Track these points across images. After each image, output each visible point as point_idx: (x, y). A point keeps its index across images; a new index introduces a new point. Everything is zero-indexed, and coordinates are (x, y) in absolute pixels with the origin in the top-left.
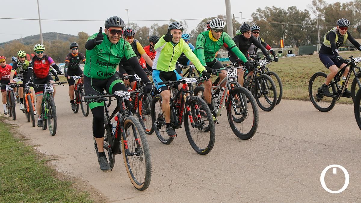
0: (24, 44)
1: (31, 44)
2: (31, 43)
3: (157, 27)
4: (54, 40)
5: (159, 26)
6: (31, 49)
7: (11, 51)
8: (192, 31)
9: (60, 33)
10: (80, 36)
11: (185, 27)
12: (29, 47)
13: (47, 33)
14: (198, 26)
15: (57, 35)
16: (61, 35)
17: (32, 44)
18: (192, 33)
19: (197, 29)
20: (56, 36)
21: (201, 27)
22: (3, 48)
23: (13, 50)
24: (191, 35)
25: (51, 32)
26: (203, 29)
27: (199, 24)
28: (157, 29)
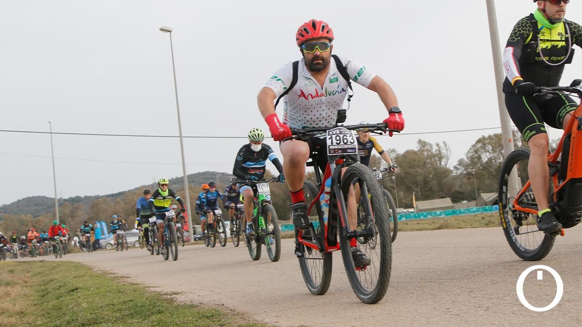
3: (395, 156)
5: (399, 154)
8: (459, 162)
9: (222, 173)
11: (446, 154)
13: (199, 174)
14: (469, 152)
15: (217, 176)
16: (224, 176)
18: (459, 165)
19: (468, 158)
20: (216, 178)
21: (476, 152)
22: (122, 200)
24: (458, 169)
25: (207, 172)
26: (479, 155)
27: (471, 146)
28: (394, 158)
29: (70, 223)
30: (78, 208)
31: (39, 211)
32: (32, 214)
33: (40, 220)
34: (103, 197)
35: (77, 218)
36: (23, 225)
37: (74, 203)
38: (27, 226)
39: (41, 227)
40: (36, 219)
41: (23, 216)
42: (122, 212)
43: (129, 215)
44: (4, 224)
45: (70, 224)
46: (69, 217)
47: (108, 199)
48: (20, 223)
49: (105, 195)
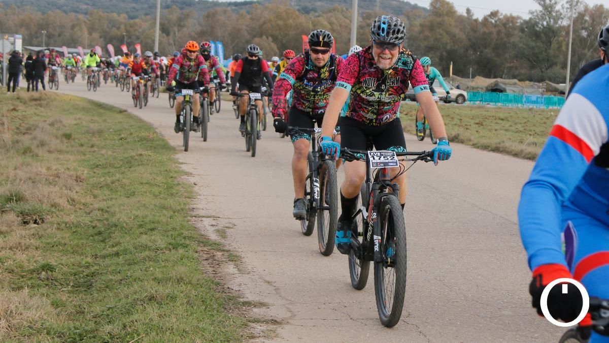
0: (299, 10)
1: (313, 12)
2: (315, 10)
4: (370, 11)
6: (312, 23)
7: (264, 23)
10: (434, 7)
12: (310, 18)
17: (317, 14)
22: (248, 13)
23: (270, 21)
29: (175, 33)
30: (188, 15)
31: (137, 10)
32: (127, 13)
33: (136, 24)
34: (223, 3)
35: (185, 29)
36: (113, 26)
37: (184, 6)
38: (118, 28)
39: (137, 33)
40: (132, 21)
41: (115, 15)
42: (247, 30)
43: (255, 36)
44: (89, 22)
45: (176, 36)
46: (175, 25)
47: (229, 9)
48: (110, 23)
49: (226, 2)
